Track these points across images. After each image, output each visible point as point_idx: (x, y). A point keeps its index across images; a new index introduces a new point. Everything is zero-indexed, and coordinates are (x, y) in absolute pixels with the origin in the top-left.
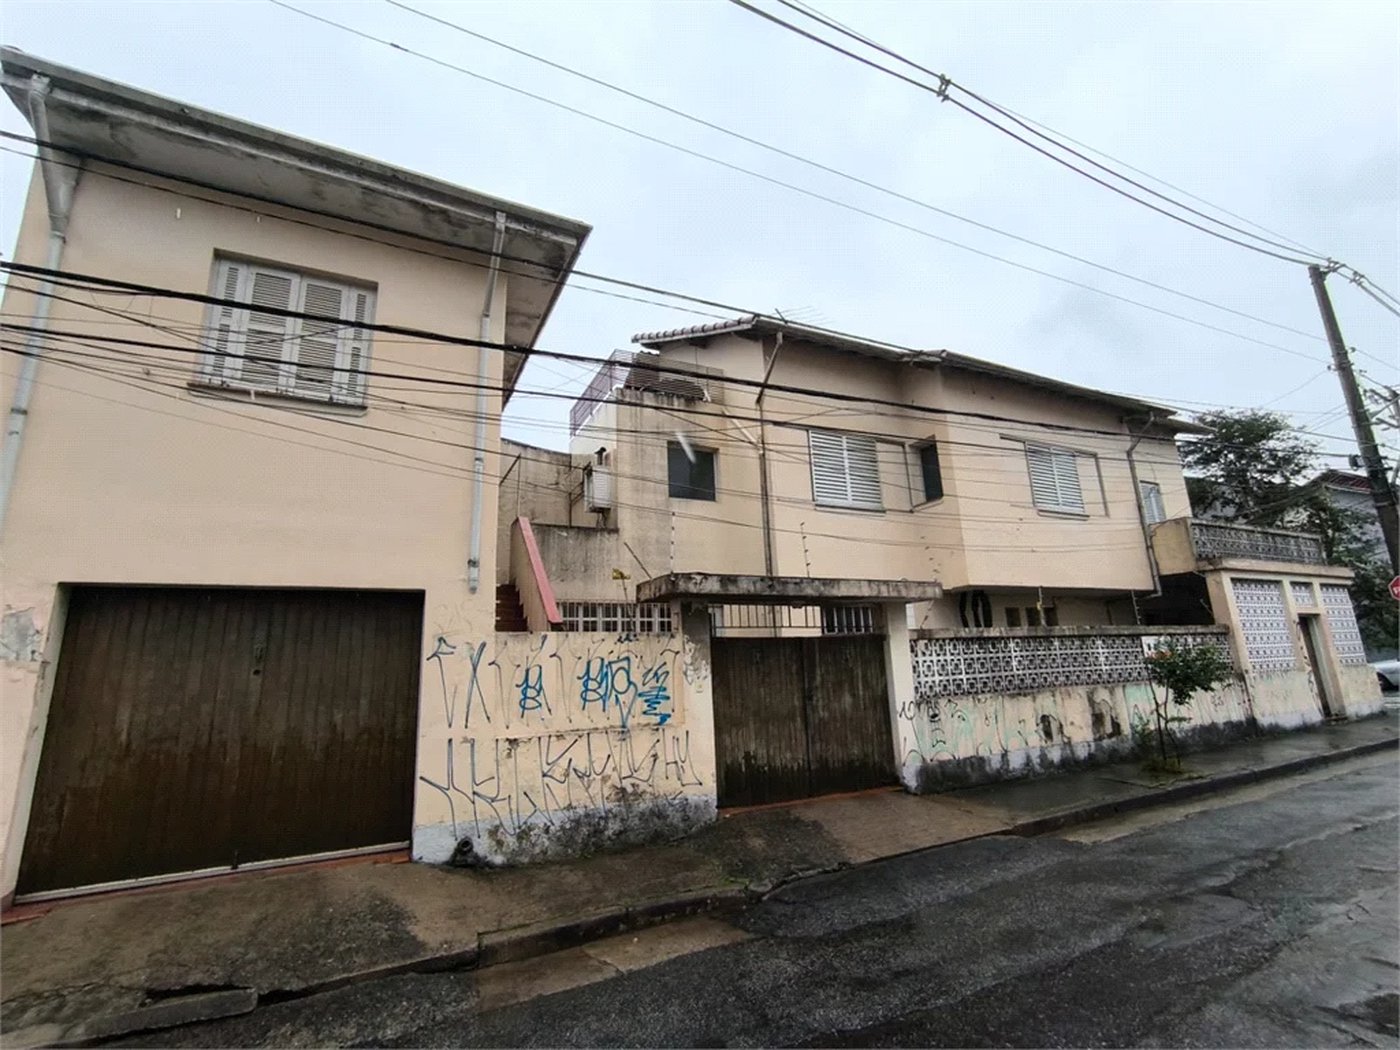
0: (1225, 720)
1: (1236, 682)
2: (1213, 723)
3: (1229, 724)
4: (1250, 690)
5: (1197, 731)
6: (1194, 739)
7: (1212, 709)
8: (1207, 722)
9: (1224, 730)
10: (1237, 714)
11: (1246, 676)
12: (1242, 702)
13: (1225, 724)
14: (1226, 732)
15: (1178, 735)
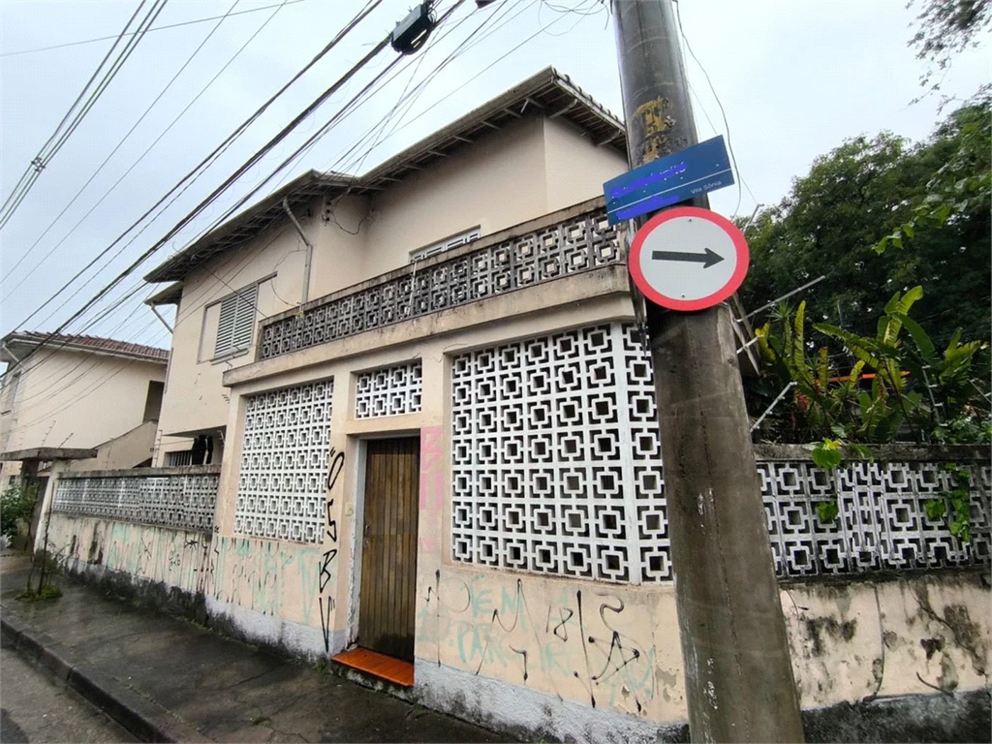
0: (175, 585)
1: (202, 540)
2: (162, 582)
3: (176, 590)
4: (213, 555)
5: (147, 584)
6: (142, 592)
7: (167, 567)
8: (158, 580)
9: (170, 596)
10: (189, 584)
11: (214, 535)
12: (199, 569)
13: (173, 589)
14: (171, 599)
15: (133, 582)
